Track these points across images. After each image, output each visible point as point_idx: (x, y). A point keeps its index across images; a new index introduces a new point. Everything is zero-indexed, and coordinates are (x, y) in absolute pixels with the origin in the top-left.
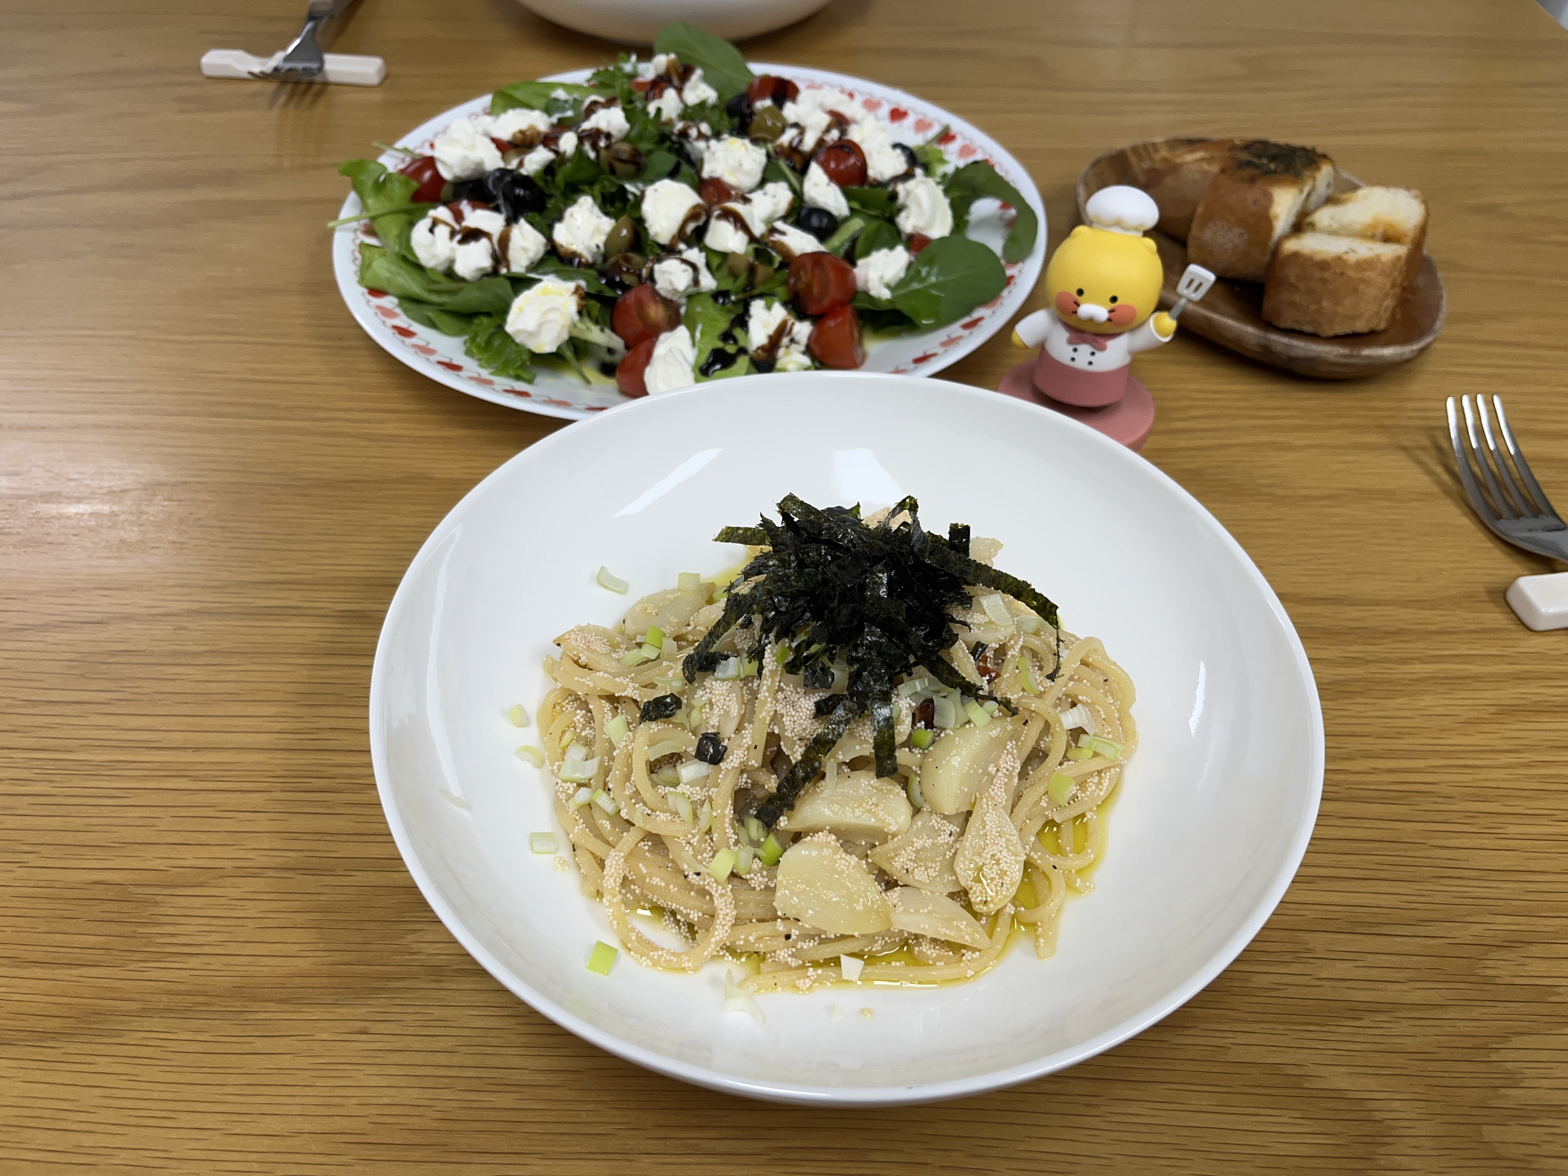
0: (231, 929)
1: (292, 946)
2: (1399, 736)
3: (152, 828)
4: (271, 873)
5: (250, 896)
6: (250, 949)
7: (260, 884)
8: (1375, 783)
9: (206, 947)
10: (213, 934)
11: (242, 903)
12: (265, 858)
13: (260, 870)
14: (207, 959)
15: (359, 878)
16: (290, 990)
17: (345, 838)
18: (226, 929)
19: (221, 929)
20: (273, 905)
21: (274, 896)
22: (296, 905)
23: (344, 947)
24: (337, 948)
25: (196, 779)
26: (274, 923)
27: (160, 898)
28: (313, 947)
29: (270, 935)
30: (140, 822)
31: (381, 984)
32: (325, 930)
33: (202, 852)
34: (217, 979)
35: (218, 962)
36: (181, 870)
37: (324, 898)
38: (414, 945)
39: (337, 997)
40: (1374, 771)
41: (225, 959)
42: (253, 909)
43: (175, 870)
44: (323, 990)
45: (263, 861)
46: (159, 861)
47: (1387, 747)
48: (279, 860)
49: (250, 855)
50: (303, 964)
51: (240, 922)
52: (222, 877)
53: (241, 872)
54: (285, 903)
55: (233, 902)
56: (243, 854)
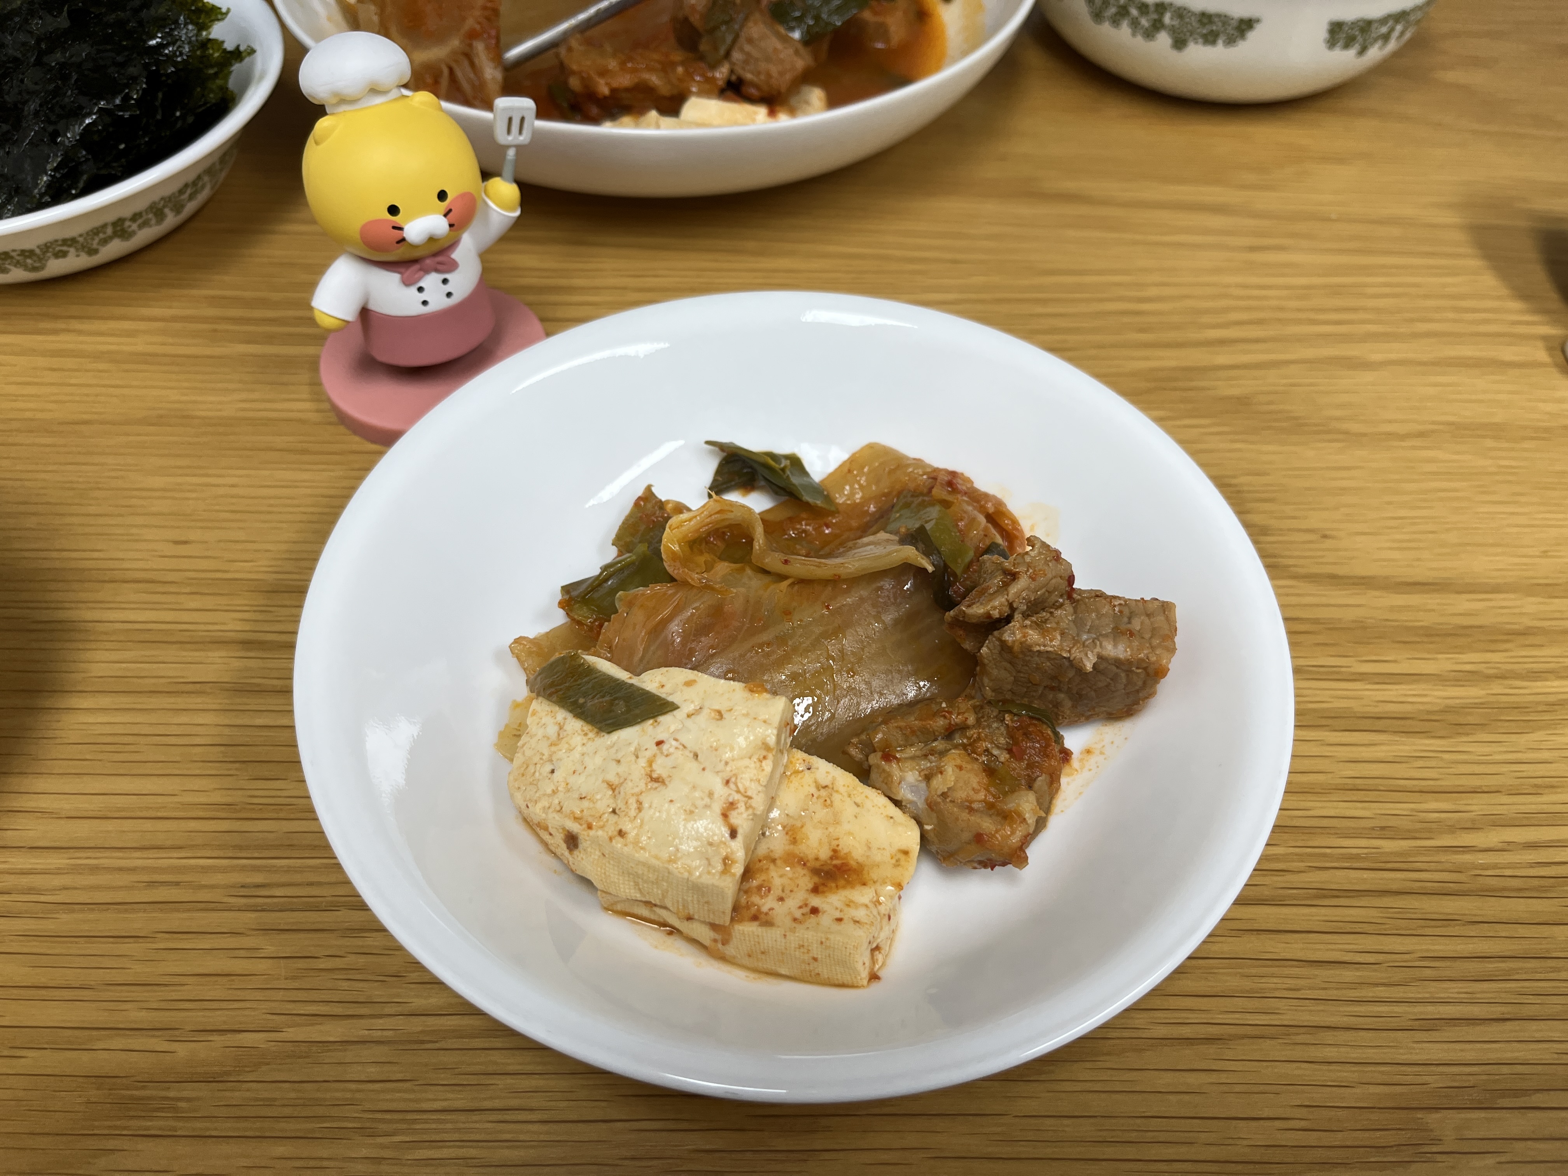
2: (1537, 790)
8: (1510, 866)
40: (1507, 847)
47: (1523, 808)
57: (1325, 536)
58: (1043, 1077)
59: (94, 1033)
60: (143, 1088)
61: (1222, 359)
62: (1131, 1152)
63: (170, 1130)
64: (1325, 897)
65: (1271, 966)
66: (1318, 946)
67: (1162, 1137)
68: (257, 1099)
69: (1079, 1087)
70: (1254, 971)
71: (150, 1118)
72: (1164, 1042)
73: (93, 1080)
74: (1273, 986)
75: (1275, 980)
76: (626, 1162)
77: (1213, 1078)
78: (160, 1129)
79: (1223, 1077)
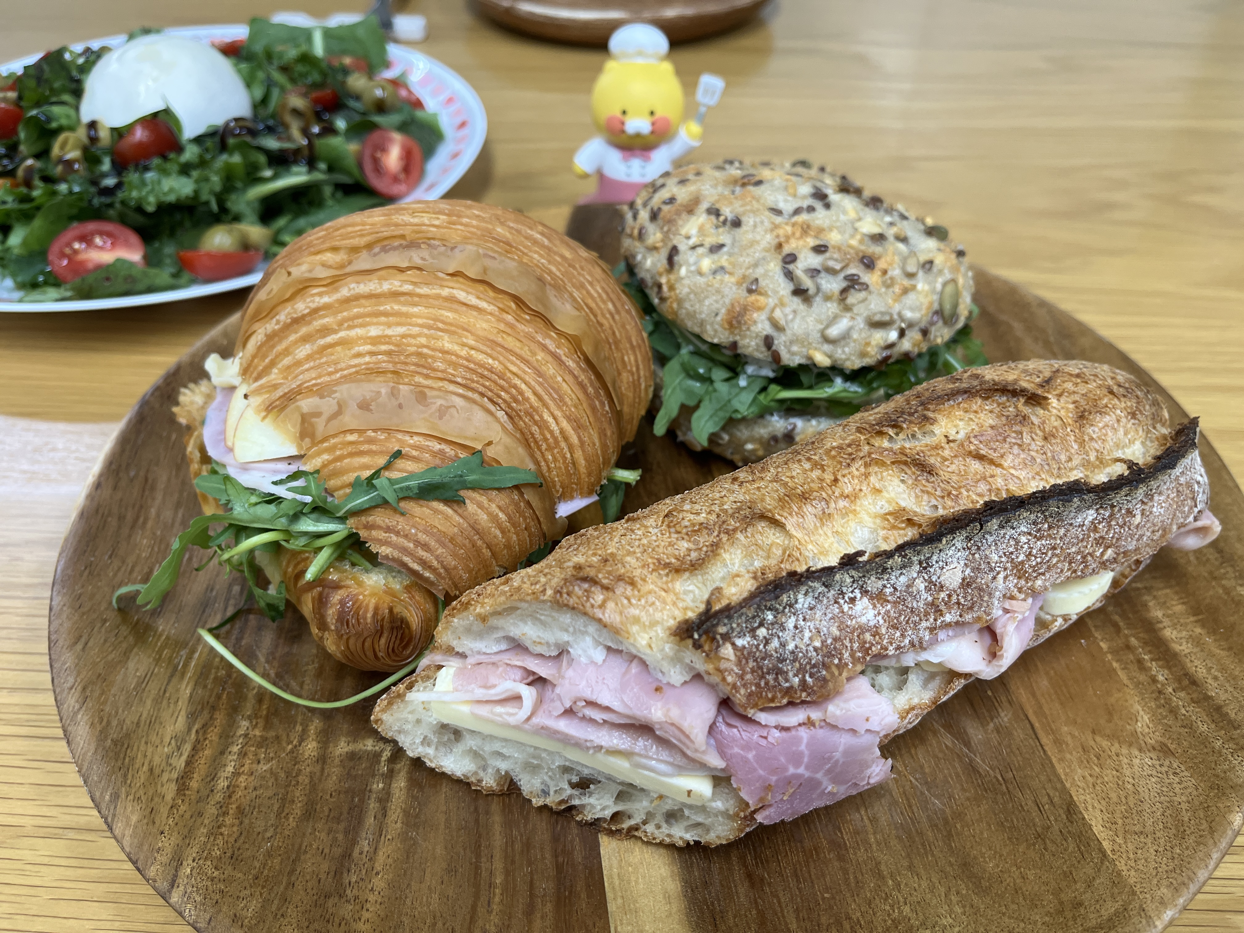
5: (46, 860)
7: (58, 846)
11: (37, 868)
12: (68, 817)
29: (63, 909)
32: (123, 906)
42: (48, 876)
49: (54, 812)
51: (32, 891)
55: (28, 867)
56: (45, 811)
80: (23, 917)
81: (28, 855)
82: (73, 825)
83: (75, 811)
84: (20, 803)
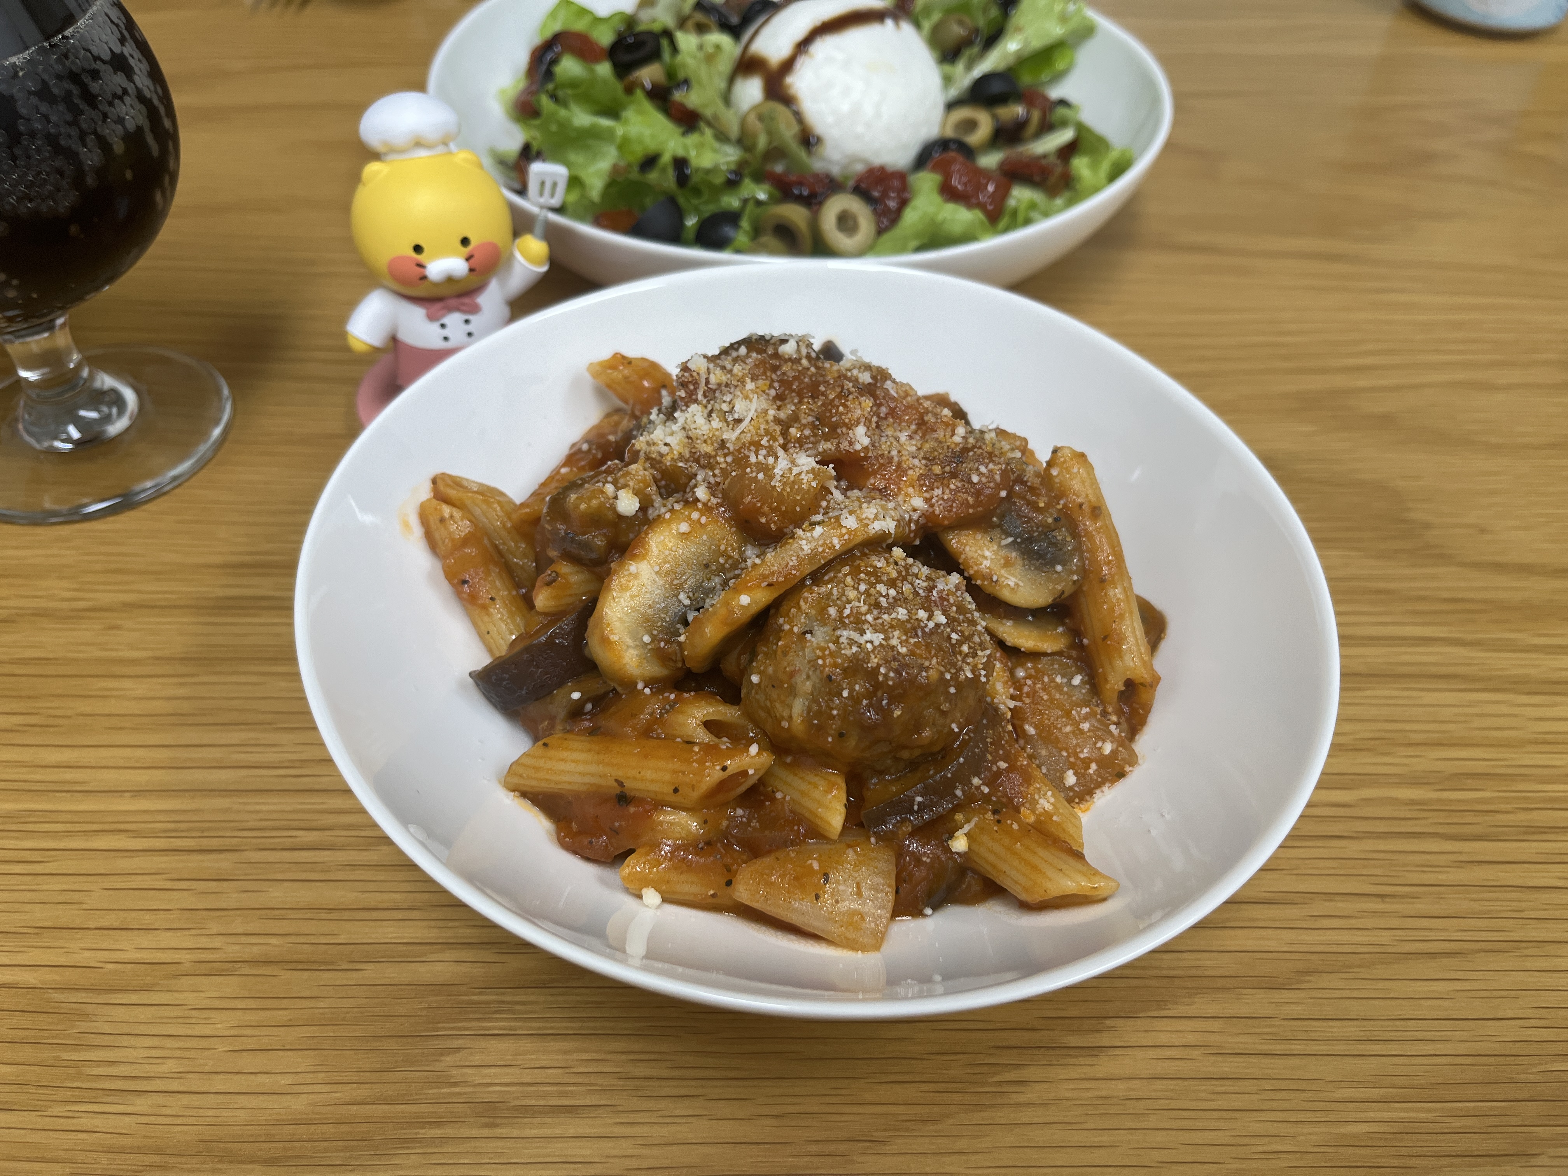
0: (192, 1054)
1: (279, 1077)
3: (77, 906)
4: (246, 970)
5: (217, 1004)
6: (219, 1084)
7: (230, 985)
9: (158, 1081)
10: (169, 1061)
12: (236, 948)
13: (230, 965)
14: (159, 1099)
15: (370, 972)
16: (280, 1145)
17: (347, 915)
18: (187, 1054)
19: (178, 1053)
20: (252, 1017)
21: (252, 1004)
22: (283, 1016)
23: (355, 1079)
24: (345, 1079)
25: (137, 834)
26: (251, 1044)
27: (90, 1009)
28: (309, 1078)
29: (248, 1062)
30: (61, 898)
31: (410, 1133)
32: (325, 1053)
33: (146, 939)
34: (177, 1128)
35: (175, 1104)
36: (119, 966)
37: (321, 1004)
38: (454, 1072)
39: (348, 1154)
41: (186, 1100)
42: (222, 1023)
43: (111, 966)
44: (326, 1144)
45: (233, 951)
46: (88, 954)
48: (255, 949)
49: (217, 942)
50: (297, 1105)
51: (204, 1043)
52: (177, 976)
53: (204, 968)
54: (268, 1014)
55: (194, 1013)
56: (204, 942)
57: (1483, 531)
58: (1303, 986)
59: (427, 947)
60: (480, 994)
61: (1362, 382)
62: (1393, 1049)
63: (510, 1030)
64: (1533, 833)
65: (1494, 892)
66: (1534, 874)
67: (1420, 1035)
68: (587, 1003)
69: (1338, 994)
70: (1481, 896)
71: (490, 1020)
72: (1410, 956)
73: (432, 988)
74: (1499, 908)
75: (1499, 903)
76: (933, 1057)
77: (1458, 986)
78: (500, 1029)
79: (1466, 986)
80: (197, 1076)
81: (190, 998)
82: (246, 957)
83: (244, 939)
84: (169, 934)
